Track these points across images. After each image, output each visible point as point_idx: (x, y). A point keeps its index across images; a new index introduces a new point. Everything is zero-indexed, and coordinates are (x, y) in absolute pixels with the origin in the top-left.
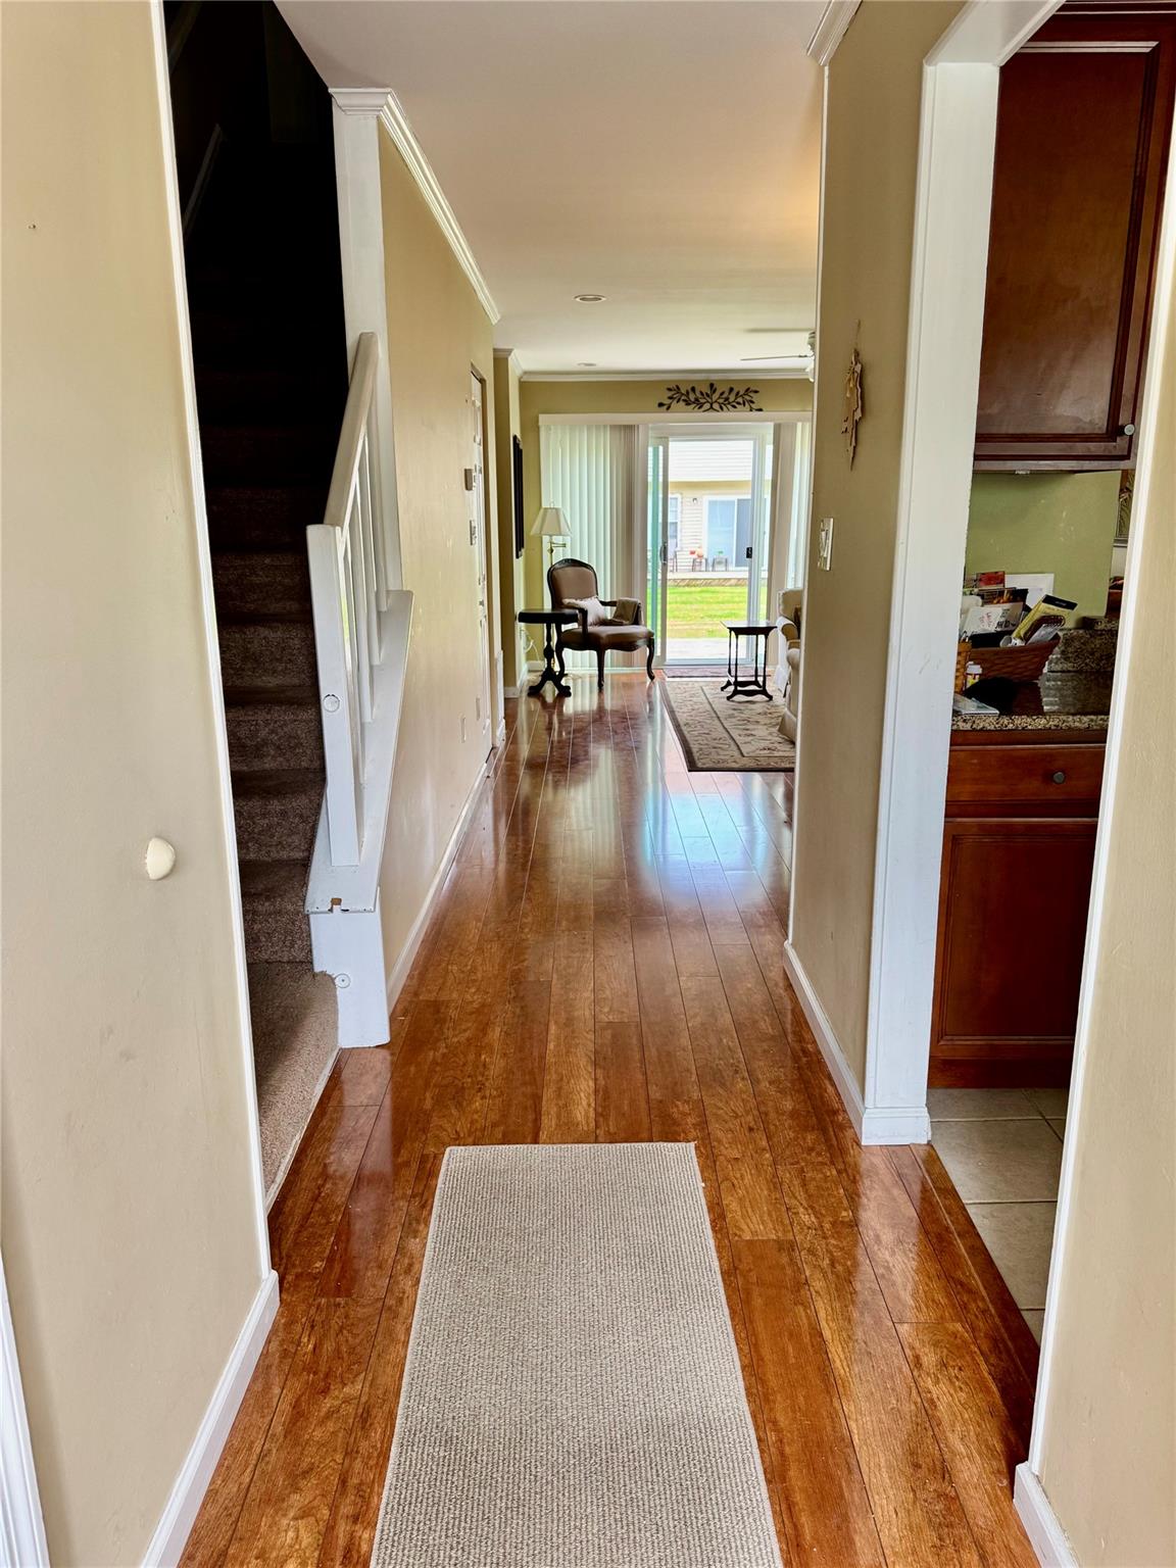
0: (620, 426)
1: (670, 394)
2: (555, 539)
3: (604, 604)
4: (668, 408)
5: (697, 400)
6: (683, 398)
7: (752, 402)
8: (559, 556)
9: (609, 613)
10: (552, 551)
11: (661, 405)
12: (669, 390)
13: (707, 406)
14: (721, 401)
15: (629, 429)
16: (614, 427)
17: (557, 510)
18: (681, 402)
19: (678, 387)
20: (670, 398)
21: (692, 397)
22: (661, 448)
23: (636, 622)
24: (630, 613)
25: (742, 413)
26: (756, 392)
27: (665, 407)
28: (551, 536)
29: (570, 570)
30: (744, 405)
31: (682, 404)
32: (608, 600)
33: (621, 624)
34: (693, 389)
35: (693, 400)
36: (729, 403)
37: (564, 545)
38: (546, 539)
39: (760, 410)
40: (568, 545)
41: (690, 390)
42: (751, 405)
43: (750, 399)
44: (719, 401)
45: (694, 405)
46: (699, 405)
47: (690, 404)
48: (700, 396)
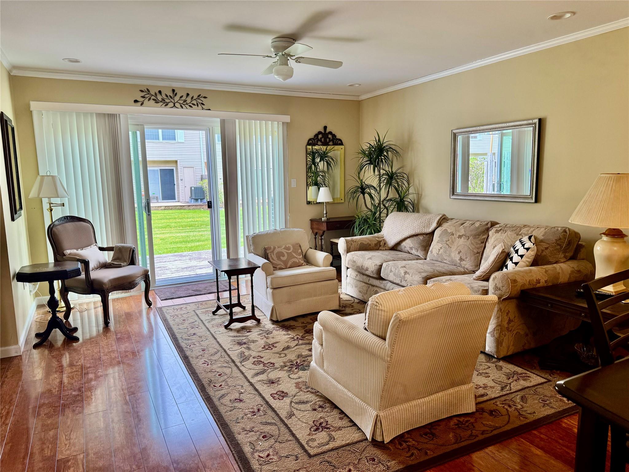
0: (104, 114)
1: (143, 94)
2: (53, 200)
3: (101, 249)
4: (142, 104)
5: (163, 100)
6: (153, 97)
7: (204, 105)
8: (58, 213)
9: (108, 257)
10: (51, 210)
11: (136, 101)
12: (142, 91)
13: (171, 105)
14: (181, 102)
15: (112, 116)
16: (99, 115)
17: (53, 177)
18: (151, 100)
19: (148, 90)
20: (143, 97)
21: (159, 97)
22: (138, 133)
23: (132, 262)
24: (127, 256)
25: (197, 111)
26: (205, 97)
27: (140, 103)
28: (49, 198)
29: (70, 225)
30: (198, 106)
31: (152, 102)
32: (105, 246)
33: (119, 266)
34: (160, 92)
35: (160, 100)
36: (187, 104)
37: (63, 205)
38: (45, 201)
39: (209, 110)
40: (66, 204)
41: (157, 92)
42: (202, 106)
43: (201, 102)
44: (179, 102)
45: (162, 103)
46: (166, 104)
47: (158, 102)
48: (166, 97)
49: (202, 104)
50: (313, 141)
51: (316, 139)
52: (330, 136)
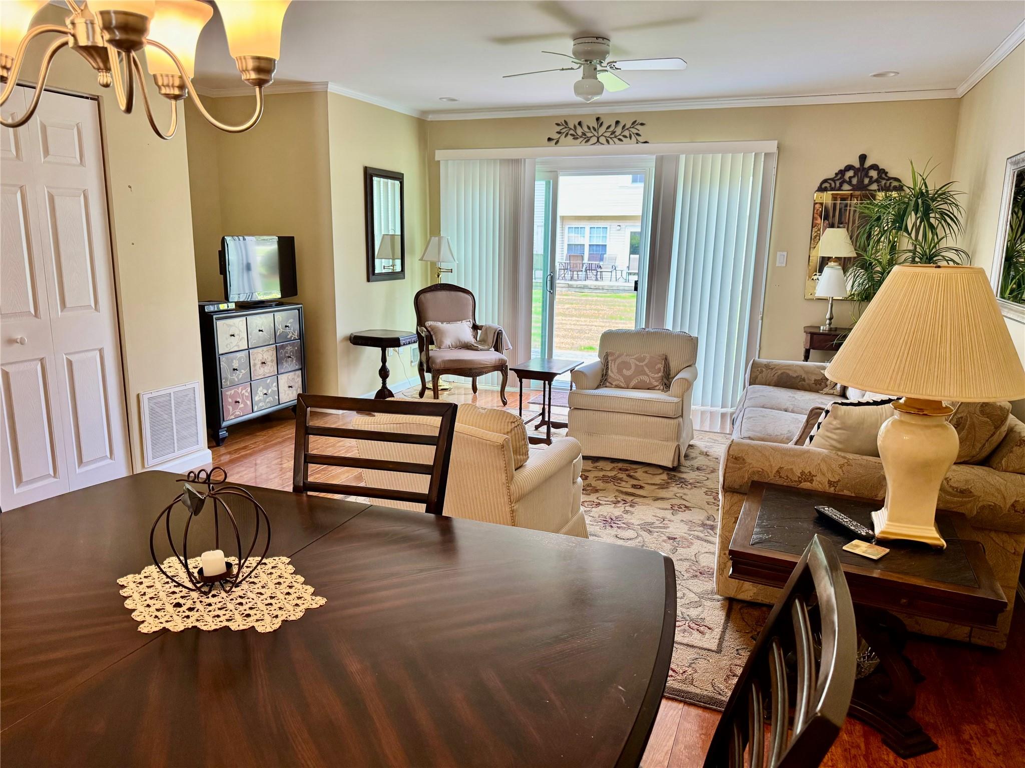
1: (558, 129)
4: (556, 143)
5: (584, 134)
6: (572, 132)
10: (439, 276)
11: (549, 139)
12: (558, 124)
13: (594, 140)
14: (608, 134)
15: (516, 162)
16: (503, 161)
18: (569, 136)
19: (565, 122)
20: (559, 133)
21: (579, 131)
22: (552, 182)
24: (491, 339)
25: (629, 146)
26: (642, 124)
27: (555, 141)
30: (631, 137)
31: (570, 138)
34: (580, 124)
35: (580, 134)
36: (615, 137)
37: (451, 271)
39: (646, 142)
41: (577, 124)
42: (637, 137)
43: (636, 131)
44: (605, 134)
45: (582, 139)
46: (587, 139)
47: (577, 138)
48: (588, 130)
49: (638, 135)
50: (830, 184)
51: (838, 180)
52: (874, 174)
